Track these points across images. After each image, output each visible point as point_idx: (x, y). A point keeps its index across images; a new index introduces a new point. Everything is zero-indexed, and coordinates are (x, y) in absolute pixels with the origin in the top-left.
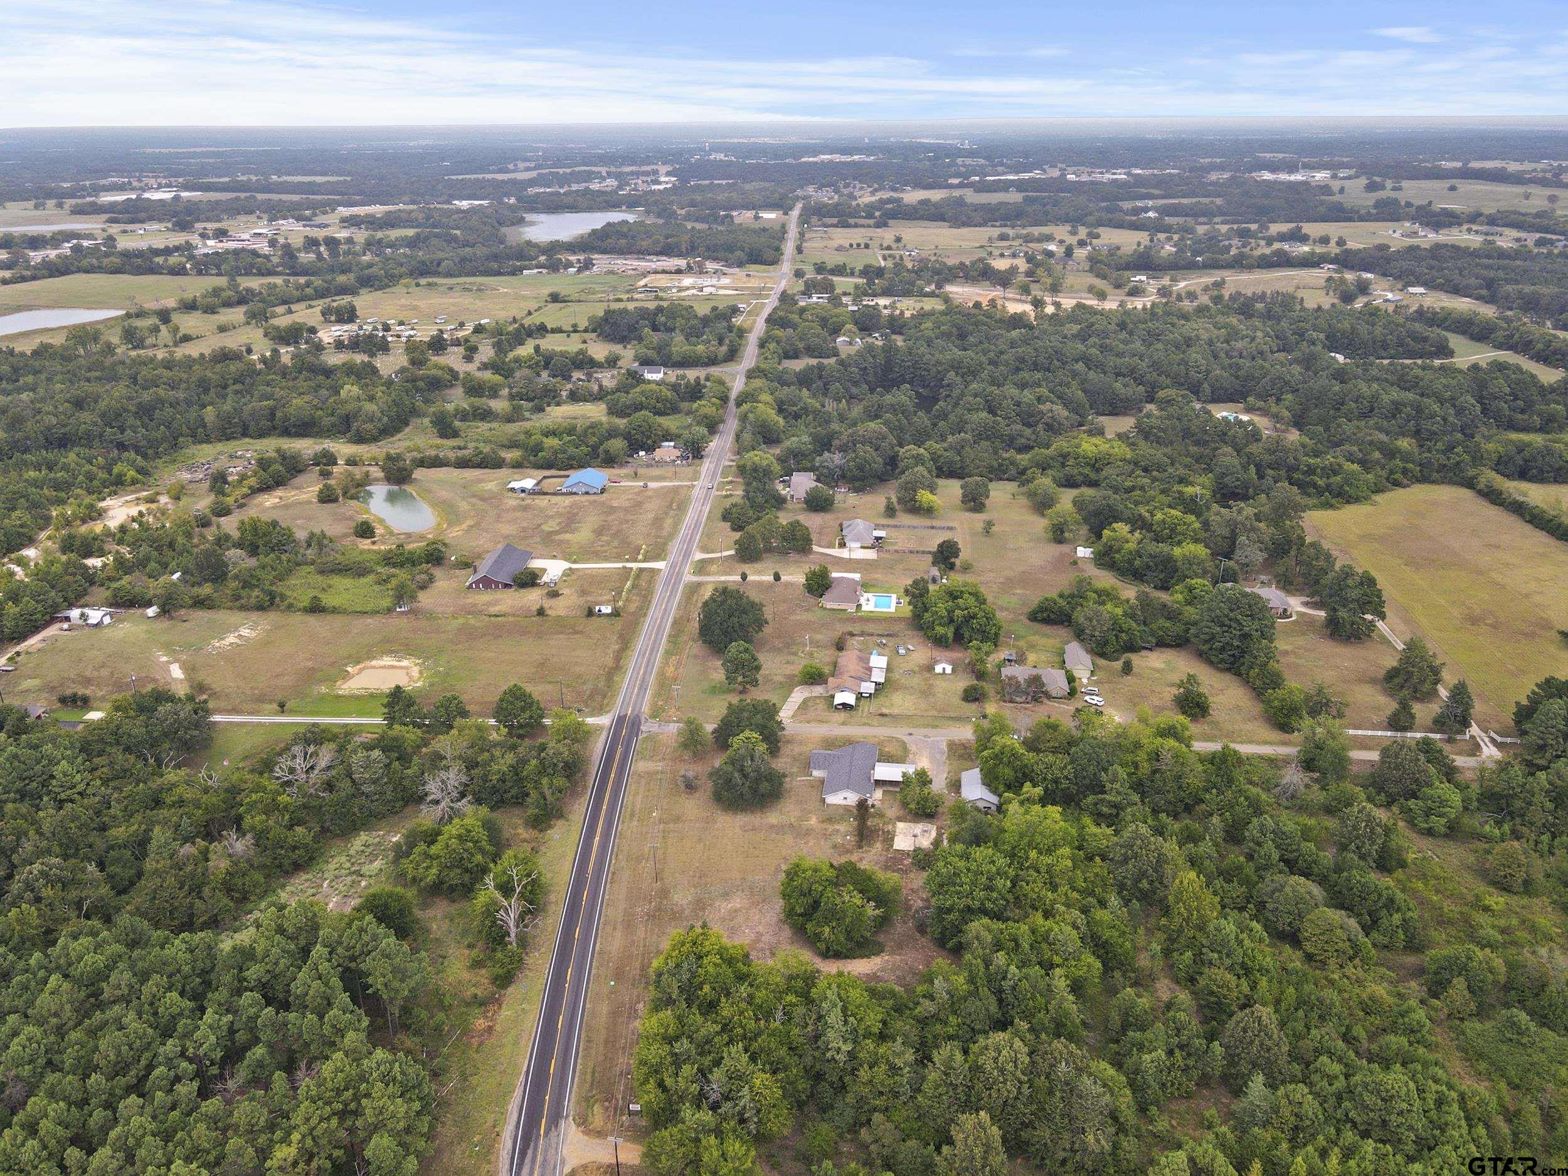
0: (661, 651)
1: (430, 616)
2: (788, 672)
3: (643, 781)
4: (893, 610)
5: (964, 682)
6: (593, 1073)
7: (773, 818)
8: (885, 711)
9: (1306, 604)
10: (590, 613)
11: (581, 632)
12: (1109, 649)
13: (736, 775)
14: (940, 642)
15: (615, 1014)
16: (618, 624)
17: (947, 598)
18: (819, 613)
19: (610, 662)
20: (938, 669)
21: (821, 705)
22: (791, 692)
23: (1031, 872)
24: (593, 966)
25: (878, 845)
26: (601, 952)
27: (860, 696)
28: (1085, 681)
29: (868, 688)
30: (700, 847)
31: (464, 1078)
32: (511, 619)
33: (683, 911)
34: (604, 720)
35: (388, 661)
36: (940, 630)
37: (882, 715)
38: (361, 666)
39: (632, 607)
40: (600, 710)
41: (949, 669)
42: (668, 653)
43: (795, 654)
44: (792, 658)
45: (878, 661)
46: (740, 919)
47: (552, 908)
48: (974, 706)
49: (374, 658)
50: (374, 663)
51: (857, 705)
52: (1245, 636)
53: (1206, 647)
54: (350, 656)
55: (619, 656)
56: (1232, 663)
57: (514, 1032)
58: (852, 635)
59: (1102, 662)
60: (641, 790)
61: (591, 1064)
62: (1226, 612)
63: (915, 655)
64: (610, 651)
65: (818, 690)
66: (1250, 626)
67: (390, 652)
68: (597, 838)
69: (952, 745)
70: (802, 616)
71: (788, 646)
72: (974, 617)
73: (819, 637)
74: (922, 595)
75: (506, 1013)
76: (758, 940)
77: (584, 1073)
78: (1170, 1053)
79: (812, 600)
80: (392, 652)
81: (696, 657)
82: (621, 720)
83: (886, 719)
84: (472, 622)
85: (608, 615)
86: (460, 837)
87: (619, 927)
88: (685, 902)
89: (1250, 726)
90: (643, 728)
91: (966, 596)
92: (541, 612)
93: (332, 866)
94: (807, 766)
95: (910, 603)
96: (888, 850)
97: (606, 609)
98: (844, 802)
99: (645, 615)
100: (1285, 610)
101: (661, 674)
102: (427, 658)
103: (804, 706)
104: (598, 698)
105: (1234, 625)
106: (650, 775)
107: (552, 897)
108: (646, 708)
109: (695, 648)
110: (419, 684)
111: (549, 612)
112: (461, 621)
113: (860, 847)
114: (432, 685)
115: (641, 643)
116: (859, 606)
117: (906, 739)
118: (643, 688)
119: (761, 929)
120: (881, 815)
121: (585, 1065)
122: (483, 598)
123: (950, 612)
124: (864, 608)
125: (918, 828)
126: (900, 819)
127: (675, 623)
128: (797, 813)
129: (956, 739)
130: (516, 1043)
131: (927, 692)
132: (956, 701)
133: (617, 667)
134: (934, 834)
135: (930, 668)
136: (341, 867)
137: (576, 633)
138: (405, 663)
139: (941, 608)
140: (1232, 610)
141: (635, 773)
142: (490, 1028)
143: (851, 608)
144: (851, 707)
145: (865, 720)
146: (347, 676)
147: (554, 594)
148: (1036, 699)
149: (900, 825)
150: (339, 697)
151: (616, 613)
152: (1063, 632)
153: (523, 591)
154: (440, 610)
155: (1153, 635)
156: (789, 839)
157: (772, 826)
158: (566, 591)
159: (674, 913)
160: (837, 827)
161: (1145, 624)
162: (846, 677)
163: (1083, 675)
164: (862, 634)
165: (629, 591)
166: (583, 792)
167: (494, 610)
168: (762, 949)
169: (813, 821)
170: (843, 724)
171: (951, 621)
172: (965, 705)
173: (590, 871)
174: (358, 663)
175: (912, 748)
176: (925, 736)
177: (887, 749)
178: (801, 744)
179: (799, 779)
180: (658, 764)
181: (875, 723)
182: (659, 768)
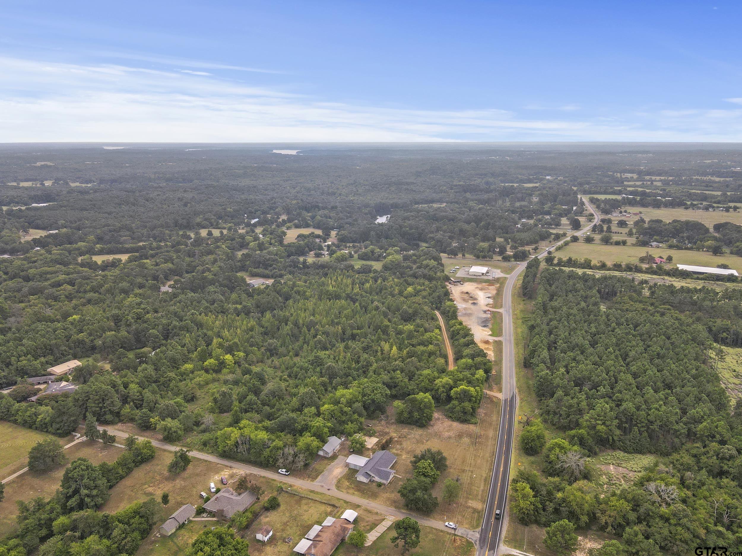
34: (503, 549)
69: (314, 479)
90: (478, 535)
96: (381, 439)
106: (475, 500)
117: (333, 488)
129: (309, 482)
141: (484, 502)
149: (370, 446)
175: (335, 481)
176: (322, 486)
177: (348, 484)
178: (388, 499)
179: (401, 477)
180: (470, 505)
181: (342, 502)
182: (470, 501)
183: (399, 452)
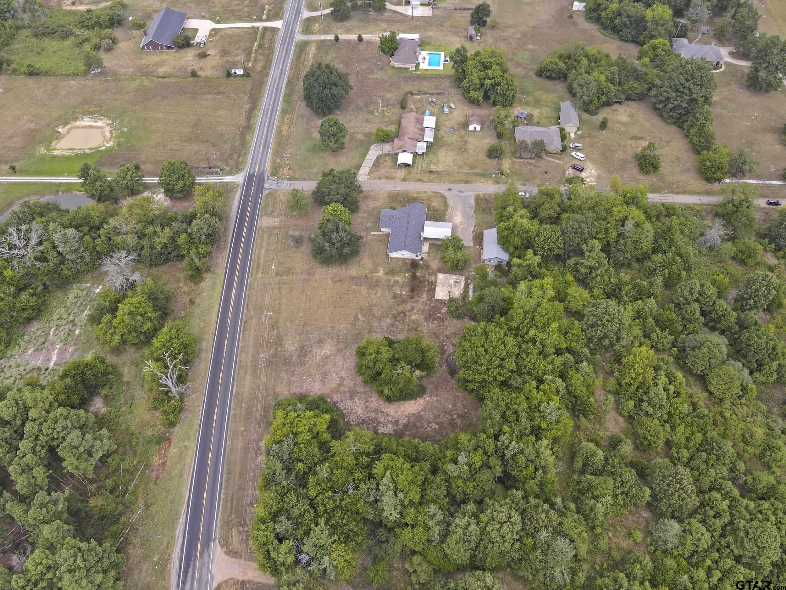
0: (279, 110)
1: (116, 77)
2: (367, 130)
3: (265, 236)
4: (441, 68)
5: (489, 141)
6: (232, 500)
7: (354, 270)
8: (433, 167)
9: (731, 54)
10: (229, 75)
11: (223, 93)
12: (592, 107)
13: (327, 244)
14: (473, 102)
15: (246, 449)
16: (248, 85)
17: (480, 67)
18: (390, 72)
19: (242, 121)
20: (471, 128)
21: (389, 162)
22: (368, 150)
23: (530, 344)
24: (231, 410)
25: (425, 295)
26: (237, 395)
27: (415, 155)
28: (572, 135)
29: (421, 147)
30: (303, 297)
31: (147, 506)
32: (173, 80)
33: (291, 356)
34: (239, 179)
35: (87, 121)
36: (474, 94)
37: (431, 172)
38: (69, 126)
39: (259, 67)
40: (235, 169)
41: (478, 128)
42: (284, 112)
43: (372, 113)
44: (370, 116)
45: (430, 121)
46: (330, 366)
47: (203, 355)
48: (495, 162)
49: (77, 119)
50: (78, 123)
51: (414, 162)
52: (693, 100)
53: (660, 106)
54: (60, 118)
55: (250, 115)
56: (678, 119)
57: (179, 467)
58: (412, 94)
59: (586, 116)
60: (265, 244)
61: (230, 493)
62: (683, 81)
63: (456, 113)
64: (243, 111)
65: (387, 148)
66: (698, 93)
67: (89, 113)
68: (234, 291)
69: (478, 199)
70: (377, 75)
71: (367, 105)
72: (499, 84)
73: (389, 96)
74: (462, 62)
75: (174, 450)
76: (341, 385)
77: (226, 501)
78: (615, 496)
79: (384, 58)
80: (90, 113)
81: (303, 116)
82: (250, 177)
83: (433, 176)
84: (146, 83)
85: (241, 76)
86: (131, 313)
87: (249, 371)
88: (293, 348)
89: (684, 178)
90: (266, 185)
91: (494, 67)
92: (194, 74)
93: (55, 317)
94: (377, 222)
95: (453, 67)
96: (431, 299)
97: (240, 72)
98: (402, 257)
99: (268, 74)
100: (718, 63)
101: (279, 132)
102: (114, 119)
103: (377, 163)
104: (235, 156)
105: (686, 91)
106: (271, 229)
107: (204, 345)
108: (268, 166)
109: (301, 107)
110: (110, 144)
111: (199, 73)
112: (138, 82)
113: (412, 298)
114: (119, 145)
115: (264, 103)
116: (418, 64)
117: (446, 194)
118: (266, 147)
119: (343, 374)
120: (428, 267)
121: (226, 494)
122: (153, 58)
123: (482, 79)
124: (422, 66)
125: (453, 278)
126: (440, 271)
127: (289, 82)
128: (370, 266)
129: (481, 193)
130: (181, 475)
131: (462, 149)
132: (482, 157)
133: (248, 128)
134: (463, 284)
135: (465, 125)
136: (61, 318)
137: (219, 93)
138: (100, 123)
139: (475, 77)
140: (687, 80)
141: (260, 228)
142: (163, 464)
143: (412, 67)
144: (409, 165)
145: (418, 177)
146: (58, 136)
147: (203, 56)
148: (538, 156)
149: (440, 276)
150: (54, 157)
151: (247, 75)
152: (560, 87)
153: (182, 51)
154: (123, 71)
155: (623, 93)
156: (364, 290)
157: (353, 278)
158: (212, 52)
159: (285, 359)
160: (397, 278)
161: (619, 84)
162: (406, 138)
163: (571, 130)
164: (420, 93)
165: (256, 51)
166: (224, 248)
167: (161, 70)
168: (344, 392)
169: (381, 273)
170: (404, 180)
171: (482, 85)
172: (488, 161)
173: (229, 321)
174: (66, 124)
175: (451, 202)
176: (460, 191)
177: (433, 204)
178: (374, 199)
179: (372, 233)
180: (276, 220)
181: (425, 179)
182: (277, 224)
183: (392, 279)
